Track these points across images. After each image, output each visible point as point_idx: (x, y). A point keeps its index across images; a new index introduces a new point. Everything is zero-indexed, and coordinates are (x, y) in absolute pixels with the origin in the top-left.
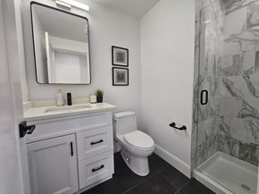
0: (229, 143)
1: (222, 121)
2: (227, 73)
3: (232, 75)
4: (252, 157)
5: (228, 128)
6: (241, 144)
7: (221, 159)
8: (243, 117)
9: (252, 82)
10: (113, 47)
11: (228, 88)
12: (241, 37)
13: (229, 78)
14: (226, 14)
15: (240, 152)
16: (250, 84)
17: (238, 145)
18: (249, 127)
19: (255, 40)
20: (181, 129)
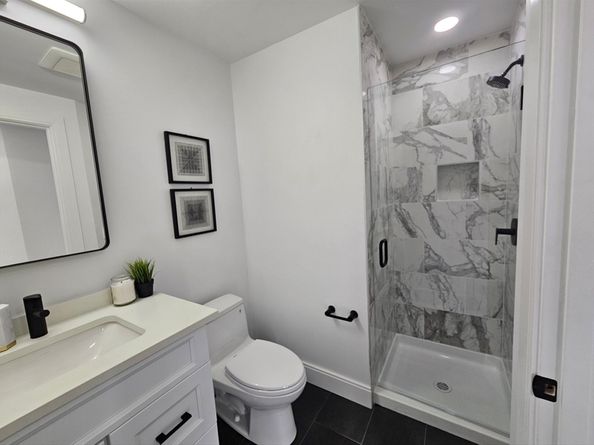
0: (410, 317)
1: (399, 280)
2: (401, 196)
3: (407, 201)
4: (441, 331)
5: (408, 291)
6: (426, 315)
7: (401, 345)
8: (427, 270)
9: (435, 214)
10: (167, 135)
11: (404, 222)
12: (416, 137)
13: (404, 205)
14: (394, 93)
15: (426, 328)
16: (432, 218)
17: (423, 317)
18: (435, 286)
19: (433, 147)
20: (350, 319)
